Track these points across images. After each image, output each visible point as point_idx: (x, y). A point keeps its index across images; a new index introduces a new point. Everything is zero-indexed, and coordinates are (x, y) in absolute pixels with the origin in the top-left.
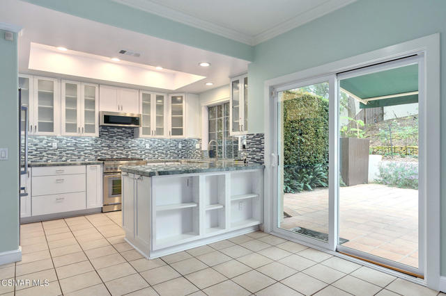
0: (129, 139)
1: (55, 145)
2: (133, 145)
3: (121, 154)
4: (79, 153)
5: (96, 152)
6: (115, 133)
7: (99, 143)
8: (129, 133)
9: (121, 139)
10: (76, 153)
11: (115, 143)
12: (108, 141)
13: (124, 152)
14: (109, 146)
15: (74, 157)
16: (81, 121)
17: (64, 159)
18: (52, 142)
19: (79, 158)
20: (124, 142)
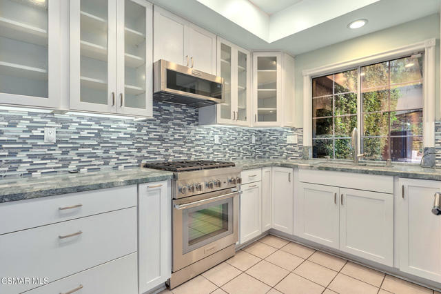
0: (192, 126)
1: (51, 135)
2: (197, 137)
3: (181, 152)
4: (106, 152)
5: (139, 149)
6: (170, 114)
7: (144, 131)
8: (192, 116)
9: (179, 125)
10: (100, 152)
11: (170, 133)
12: (159, 129)
13: (185, 150)
14: (161, 139)
15: (95, 162)
16: (116, 82)
17: (72, 167)
18: (43, 126)
19: (106, 164)
20: (185, 132)
